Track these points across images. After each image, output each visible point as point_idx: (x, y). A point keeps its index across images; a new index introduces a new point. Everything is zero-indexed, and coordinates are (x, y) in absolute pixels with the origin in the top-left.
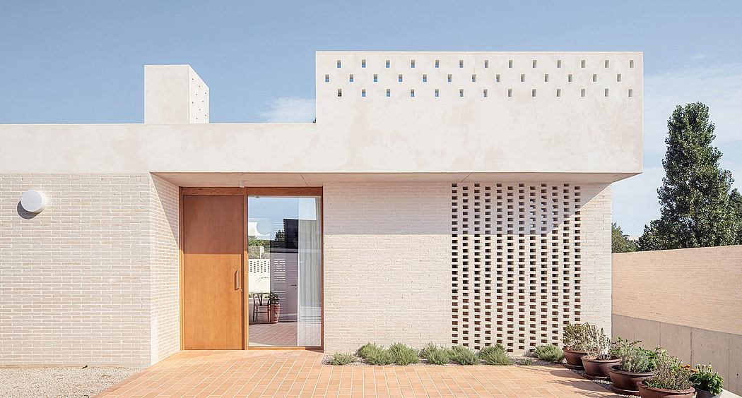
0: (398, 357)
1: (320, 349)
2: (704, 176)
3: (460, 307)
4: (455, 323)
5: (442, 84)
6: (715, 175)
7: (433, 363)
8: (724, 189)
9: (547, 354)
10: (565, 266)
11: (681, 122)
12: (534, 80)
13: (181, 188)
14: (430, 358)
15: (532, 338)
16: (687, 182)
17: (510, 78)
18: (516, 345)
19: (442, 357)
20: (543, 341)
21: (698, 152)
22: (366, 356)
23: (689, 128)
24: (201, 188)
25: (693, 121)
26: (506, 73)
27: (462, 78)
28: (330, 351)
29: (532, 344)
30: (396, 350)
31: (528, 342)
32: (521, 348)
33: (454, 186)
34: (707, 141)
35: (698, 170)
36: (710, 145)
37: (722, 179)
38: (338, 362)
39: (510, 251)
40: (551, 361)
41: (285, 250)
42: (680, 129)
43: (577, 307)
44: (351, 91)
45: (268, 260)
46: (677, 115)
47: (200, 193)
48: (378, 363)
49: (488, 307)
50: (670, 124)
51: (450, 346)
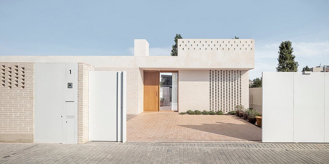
0: (197, 113)
1: (178, 111)
2: (290, 63)
3: (212, 101)
4: (210, 105)
5: (207, 47)
6: (293, 63)
7: (205, 114)
8: (296, 68)
9: (233, 113)
10: (238, 91)
11: (283, 46)
12: (229, 46)
13: (144, 71)
14: (205, 113)
15: (229, 109)
16: (285, 65)
17: (223, 46)
18: (226, 111)
19: (207, 113)
20: (232, 110)
21: (288, 55)
22: (189, 113)
23: (285, 48)
24: (149, 71)
25: (286, 46)
26: (222, 44)
27: (212, 45)
28: (180, 111)
29: (229, 111)
30: (196, 111)
31: (228, 110)
32: (227, 111)
33: (210, 71)
34: (291, 53)
35: (288, 61)
36: (292, 54)
37: (295, 65)
38: (182, 114)
39: (224, 87)
40: (233, 114)
41: (166, 85)
42: (283, 48)
43: (240, 101)
44: (186, 48)
45: (162, 89)
46: (282, 44)
47: (148, 72)
48: (192, 114)
49: (219, 101)
50: (280, 47)
51: (209, 111)
